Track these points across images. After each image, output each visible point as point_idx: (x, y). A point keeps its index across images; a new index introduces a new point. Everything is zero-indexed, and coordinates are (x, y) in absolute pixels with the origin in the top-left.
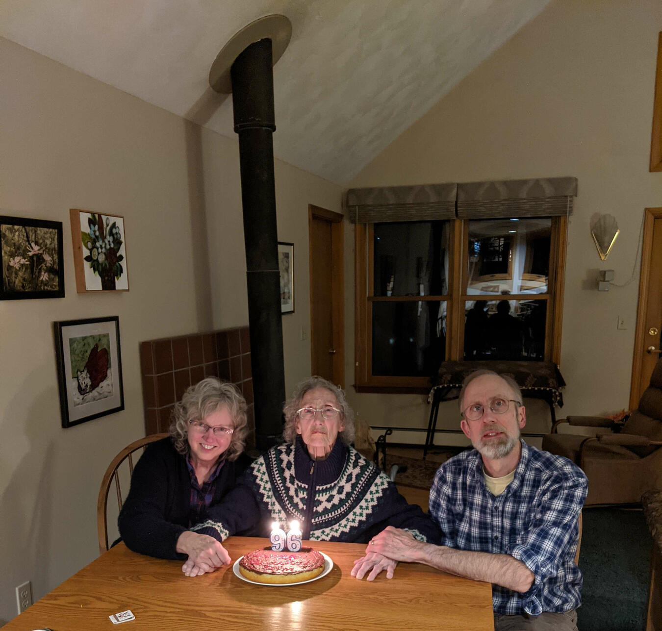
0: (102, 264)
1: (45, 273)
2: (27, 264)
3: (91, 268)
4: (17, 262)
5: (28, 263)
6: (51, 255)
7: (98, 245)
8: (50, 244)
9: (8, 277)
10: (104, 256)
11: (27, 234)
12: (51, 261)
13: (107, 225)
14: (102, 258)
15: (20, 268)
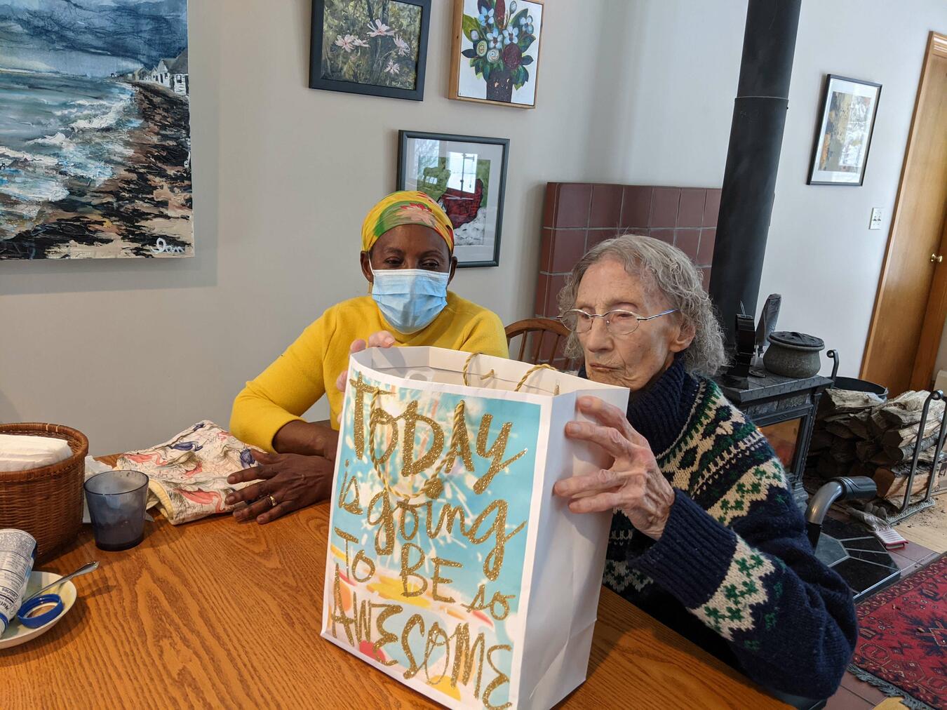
0: (492, 64)
1: (394, 63)
2: (366, 48)
3: (472, 66)
4: (347, 42)
5: (367, 46)
6: (409, 40)
7: (489, 36)
8: (407, 26)
9: (331, 60)
10: (498, 54)
11: (369, 7)
12: (407, 49)
13: (512, 12)
14: (493, 56)
15: (352, 51)
